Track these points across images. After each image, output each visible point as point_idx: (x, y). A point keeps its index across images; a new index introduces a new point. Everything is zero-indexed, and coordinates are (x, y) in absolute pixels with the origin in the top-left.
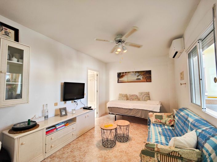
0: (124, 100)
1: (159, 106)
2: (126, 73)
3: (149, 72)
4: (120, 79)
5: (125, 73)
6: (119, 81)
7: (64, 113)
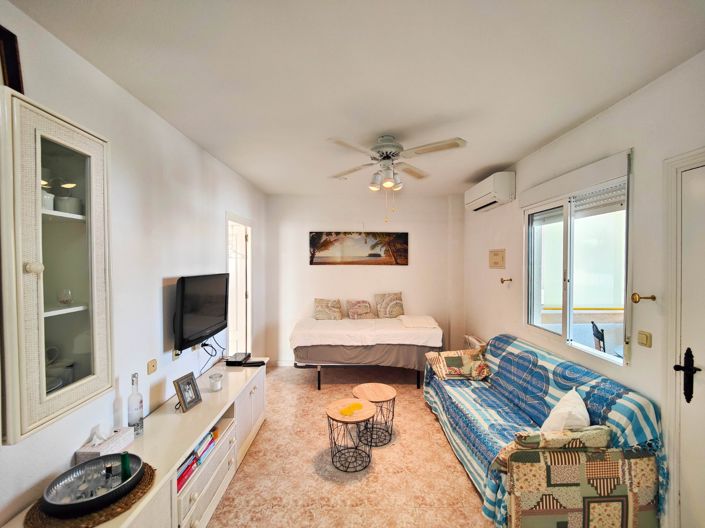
0: (335, 318)
1: (439, 333)
2: (338, 234)
3: (402, 238)
4: (318, 254)
5: (334, 235)
6: (314, 261)
7: (189, 395)
